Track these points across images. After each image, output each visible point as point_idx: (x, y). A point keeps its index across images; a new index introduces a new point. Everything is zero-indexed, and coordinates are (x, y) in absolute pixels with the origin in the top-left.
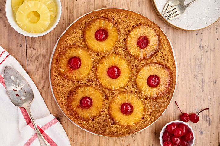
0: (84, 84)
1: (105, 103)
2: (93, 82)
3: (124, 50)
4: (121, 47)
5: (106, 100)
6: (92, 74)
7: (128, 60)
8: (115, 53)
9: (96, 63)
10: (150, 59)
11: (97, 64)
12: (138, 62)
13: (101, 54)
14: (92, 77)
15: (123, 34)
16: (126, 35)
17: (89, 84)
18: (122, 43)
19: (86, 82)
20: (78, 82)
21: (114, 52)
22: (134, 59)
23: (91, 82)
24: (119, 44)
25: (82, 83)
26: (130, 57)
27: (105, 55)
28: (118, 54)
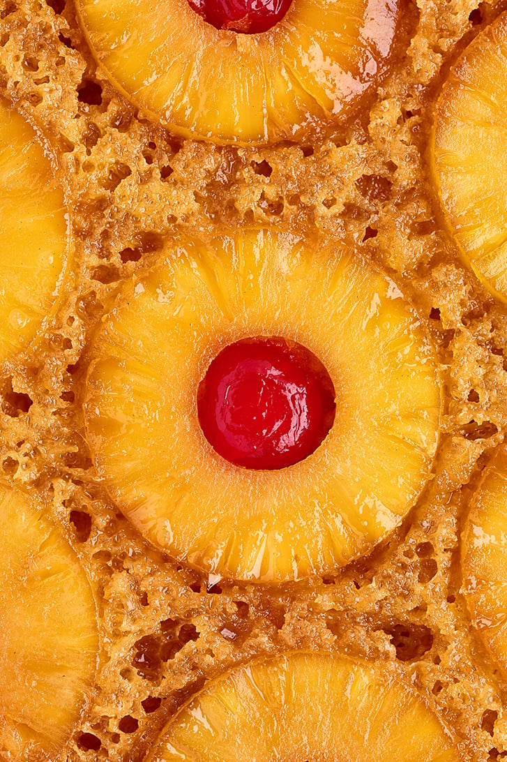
0: (141, 715)
1: (438, 687)
2: (191, 634)
3: (166, 173)
4: (120, 173)
5: (427, 665)
6: (120, 583)
7: (276, 208)
8: (128, 255)
9: (67, 477)
10: (412, 32)
11: (77, 472)
12: (354, 148)
13: (34, 372)
14: (144, 601)
15: (31, 65)
16: (63, 50)
17: (175, 677)
18: (92, 137)
19: (137, 688)
20: (88, 742)
21: (116, 260)
22: (308, 152)
23: (176, 646)
24: (88, 167)
25: (128, 724)
26: (265, 169)
27: (67, 344)
28: (151, 243)
